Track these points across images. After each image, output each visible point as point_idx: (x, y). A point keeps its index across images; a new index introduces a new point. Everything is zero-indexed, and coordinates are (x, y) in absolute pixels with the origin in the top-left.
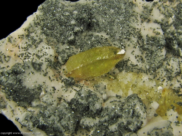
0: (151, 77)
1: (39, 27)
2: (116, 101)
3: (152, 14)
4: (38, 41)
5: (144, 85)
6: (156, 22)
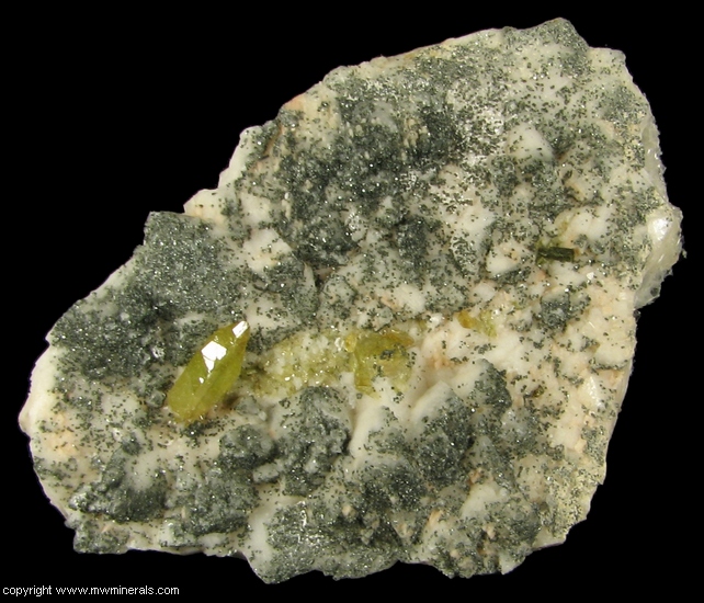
0: (314, 331)
1: (77, 373)
2: (286, 417)
3: (245, 211)
4: (95, 398)
5: (311, 355)
6: (263, 226)
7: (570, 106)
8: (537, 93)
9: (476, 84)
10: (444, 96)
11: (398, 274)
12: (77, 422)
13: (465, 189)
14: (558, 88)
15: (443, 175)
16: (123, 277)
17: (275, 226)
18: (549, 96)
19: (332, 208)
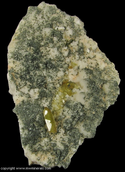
0: (54, 96)
2: (68, 112)
3: (24, 92)
6: (29, 91)
7: (46, 19)
8: (39, 22)
9: (29, 32)
10: (28, 39)
11: (55, 73)
12: (42, 152)
13: (46, 49)
14: (41, 18)
15: (41, 51)
16: (22, 124)
17: (31, 88)
18: (41, 21)
19: (35, 75)
